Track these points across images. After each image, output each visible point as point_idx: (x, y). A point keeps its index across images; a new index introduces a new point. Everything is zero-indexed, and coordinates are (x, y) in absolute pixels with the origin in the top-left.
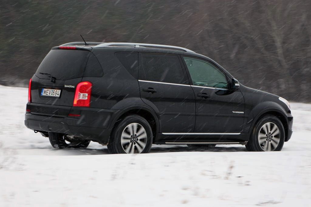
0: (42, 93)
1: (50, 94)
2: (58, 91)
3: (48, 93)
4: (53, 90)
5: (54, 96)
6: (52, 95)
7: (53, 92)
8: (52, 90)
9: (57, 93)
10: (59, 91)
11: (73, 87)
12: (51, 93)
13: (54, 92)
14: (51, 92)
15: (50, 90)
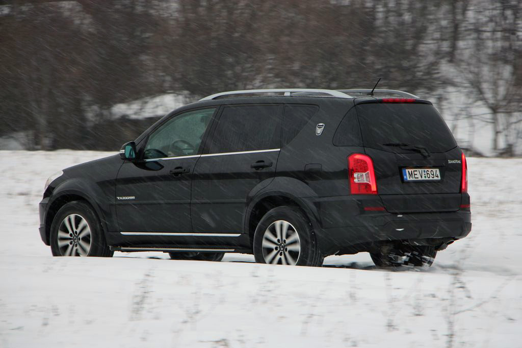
0: (405, 177)
1: (421, 177)
2: (434, 170)
3: (418, 176)
4: (426, 170)
5: (431, 179)
6: (427, 179)
7: (426, 173)
8: (423, 170)
9: (434, 174)
10: (437, 172)
11: (459, 162)
12: (423, 176)
13: (428, 172)
14: (423, 173)
15: (420, 170)
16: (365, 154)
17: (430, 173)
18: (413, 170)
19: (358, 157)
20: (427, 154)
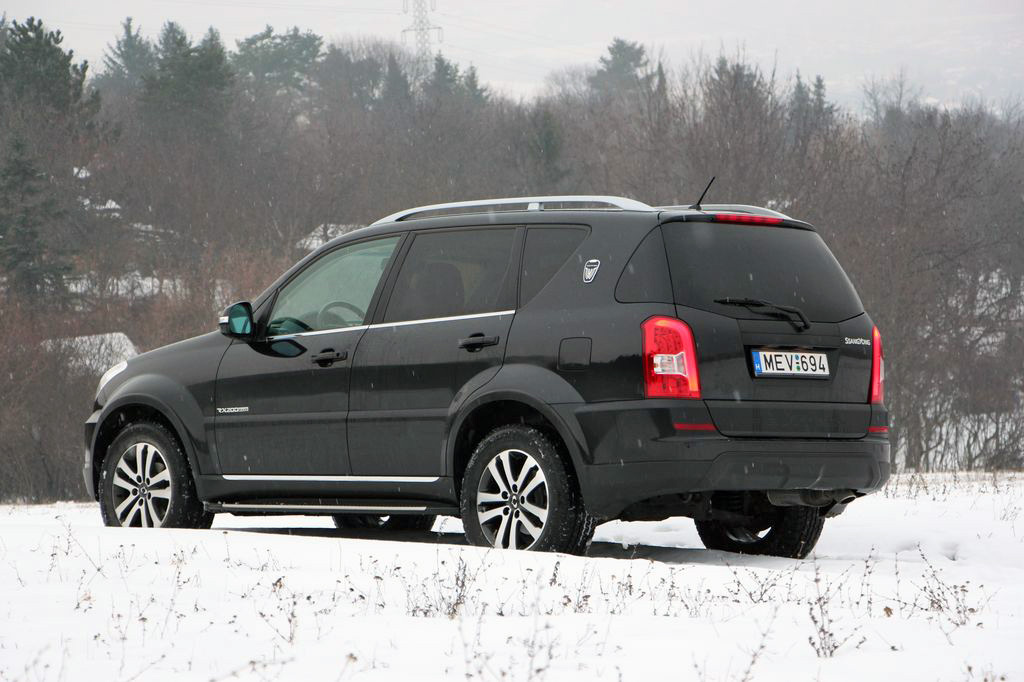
0: (757, 367)
1: (791, 368)
2: (817, 356)
3: (784, 365)
4: (800, 355)
5: (810, 372)
6: (802, 372)
7: (799, 361)
8: (794, 354)
9: (816, 364)
10: (822, 359)
11: (867, 342)
12: (794, 366)
13: (804, 359)
14: (794, 361)
15: (789, 354)
16: (677, 317)
17: (807, 361)
18: (773, 354)
19: (662, 323)
20: (802, 324)
